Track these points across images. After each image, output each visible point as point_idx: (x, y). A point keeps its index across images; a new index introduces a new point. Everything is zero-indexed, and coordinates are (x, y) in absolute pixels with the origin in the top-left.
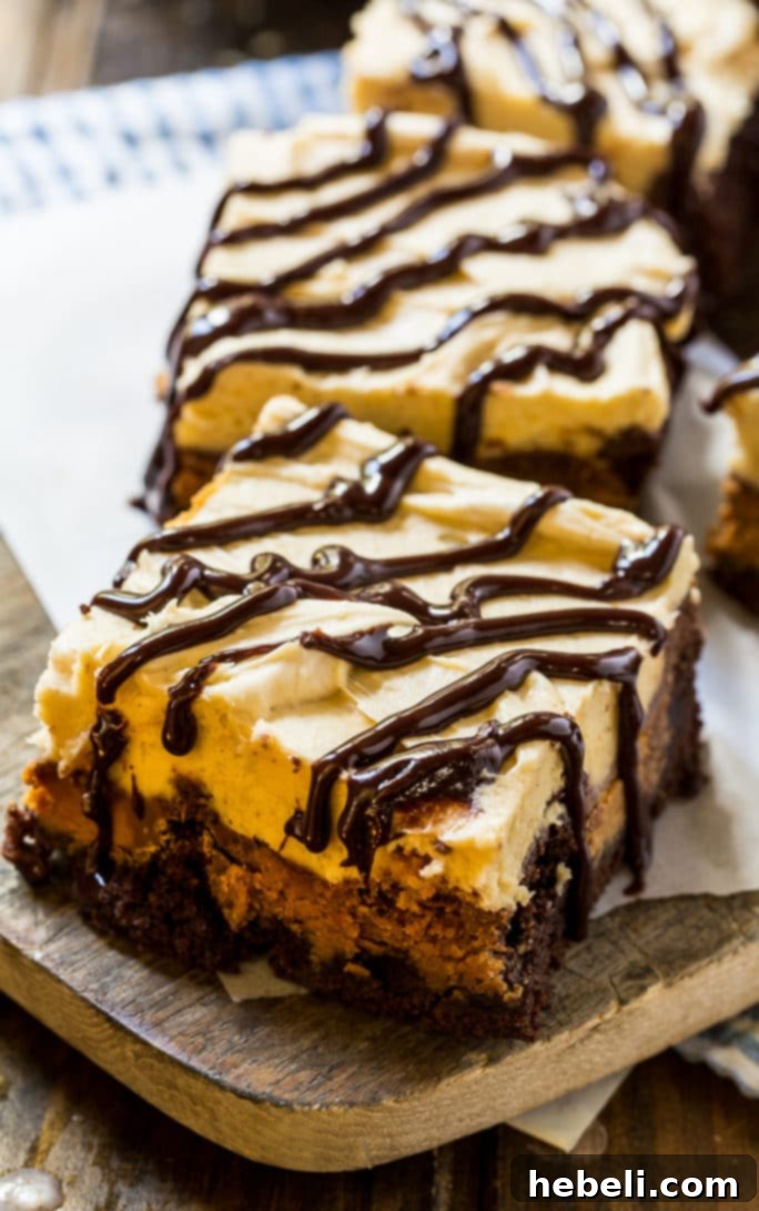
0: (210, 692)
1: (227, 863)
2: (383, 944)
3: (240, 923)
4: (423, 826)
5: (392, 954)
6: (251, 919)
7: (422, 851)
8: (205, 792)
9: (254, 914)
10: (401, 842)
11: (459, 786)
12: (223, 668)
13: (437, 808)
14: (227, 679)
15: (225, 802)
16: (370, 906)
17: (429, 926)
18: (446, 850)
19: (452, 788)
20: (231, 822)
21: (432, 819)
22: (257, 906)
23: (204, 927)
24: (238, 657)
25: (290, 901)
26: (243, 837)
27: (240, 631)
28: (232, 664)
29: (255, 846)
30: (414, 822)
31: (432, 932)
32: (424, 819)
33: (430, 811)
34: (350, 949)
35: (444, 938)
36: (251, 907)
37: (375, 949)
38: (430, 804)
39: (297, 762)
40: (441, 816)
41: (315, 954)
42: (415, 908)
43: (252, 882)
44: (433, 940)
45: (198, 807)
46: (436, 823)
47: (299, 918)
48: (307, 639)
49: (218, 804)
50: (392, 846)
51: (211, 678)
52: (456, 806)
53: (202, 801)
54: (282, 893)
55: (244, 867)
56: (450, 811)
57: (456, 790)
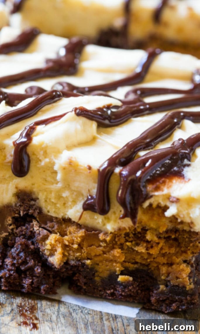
0: (36, 140)
1: (49, 233)
2: (136, 263)
3: (60, 264)
4: (163, 191)
5: (141, 268)
6: (65, 261)
7: (163, 204)
8: (34, 197)
9: (66, 258)
10: (152, 200)
11: (175, 168)
12: (39, 128)
13: (167, 180)
14: (42, 133)
15: (46, 201)
16: (131, 242)
17: (162, 249)
18: (177, 200)
19: (172, 170)
20: (48, 212)
21: (166, 186)
22: (66, 254)
23: (39, 270)
24: (45, 122)
25: (84, 248)
26: (56, 218)
27: (39, 113)
28: (44, 125)
29: (63, 222)
30: (157, 189)
31: (164, 252)
32: (162, 187)
33: (164, 182)
34: (118, 268)
35: (169, 253)
36: (64, 255)
37: (132, 267)
38: (163, 179)
39: (90, 168)
40: (170, 184)
41: (98, 276)
42: (156, 239)
43: (63, 242)
44: (164, 255)
45: (31, 206)
46: (168, 188)
47: (89, 257)
48: (78, 111)
49: (42, 203)
50: (146, 204)
51: (35, 133)
52: (176, 178)
53: (32, 203)
54: (79, 245)
55: (58, 234)
56: (174, 181)
57: (174, 171)
